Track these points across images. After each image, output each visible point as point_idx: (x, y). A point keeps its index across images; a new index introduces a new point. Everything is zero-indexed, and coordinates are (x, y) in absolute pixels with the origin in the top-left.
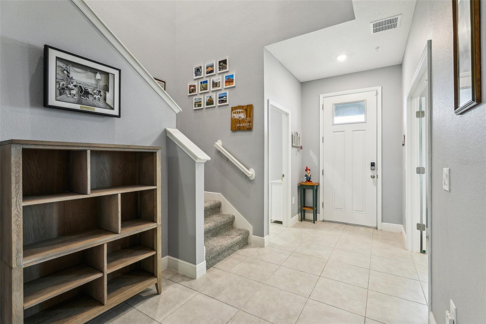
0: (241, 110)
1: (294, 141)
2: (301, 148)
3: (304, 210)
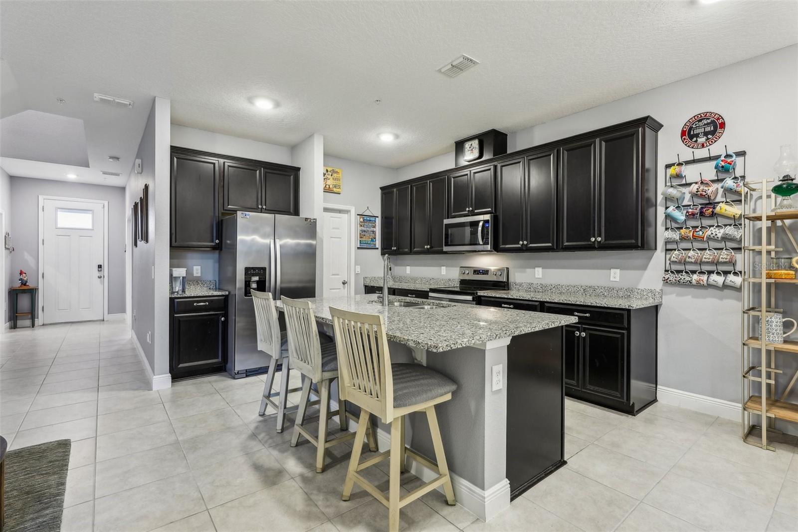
1: (7, 242)
2: (13, 250)
3: (17, 316)
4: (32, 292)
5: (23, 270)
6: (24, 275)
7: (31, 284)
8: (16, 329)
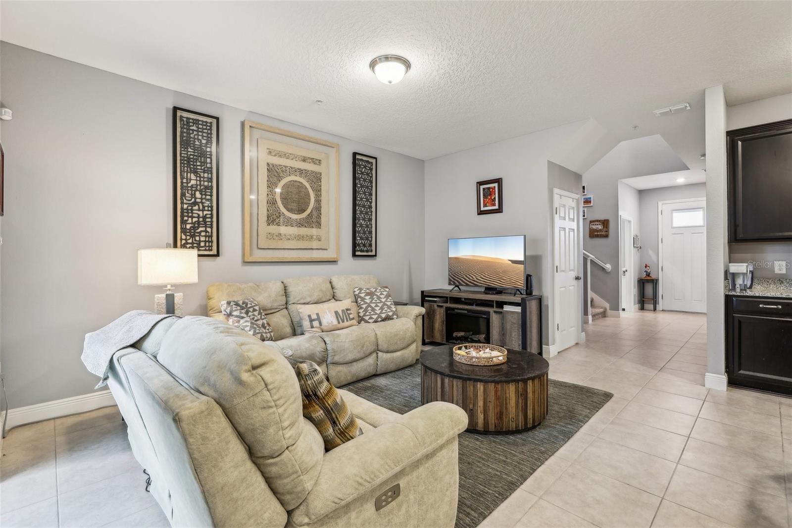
0: (598, 223)
1: (635, 242)
2: (641, 248)
3: (643, 300)
4: (655, 282)
5: (647, 264)
6: (648, 268)
7: (653, 276)
8: (643, 311)
